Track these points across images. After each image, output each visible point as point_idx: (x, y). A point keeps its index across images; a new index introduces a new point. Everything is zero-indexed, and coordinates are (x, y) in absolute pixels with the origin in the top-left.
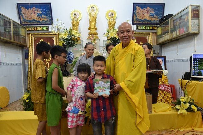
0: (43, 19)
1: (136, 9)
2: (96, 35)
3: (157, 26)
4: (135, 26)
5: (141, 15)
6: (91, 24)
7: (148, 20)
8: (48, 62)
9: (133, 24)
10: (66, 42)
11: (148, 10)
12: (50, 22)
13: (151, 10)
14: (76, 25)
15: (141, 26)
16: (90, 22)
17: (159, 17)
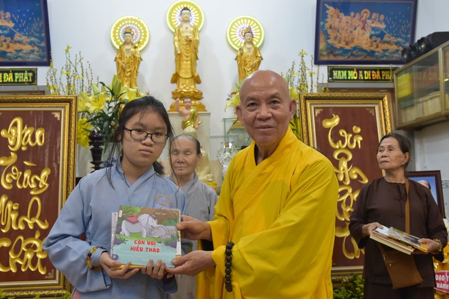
0: (18, 46)
1: (325, 16)
2: (199, 99)
3: (394, 69)
4: (324, 70)
5: (344, 34)
6: (180, 65)
7: (365, 51)
8: (38, 196)
9: (318, 62)
10: (101, 125)
11: (364, 19)
12: (43, 57)
13: (373, 17)
14: (128, 65)
15: (344, 70)
16: (179, 56)
17: (399, 39)
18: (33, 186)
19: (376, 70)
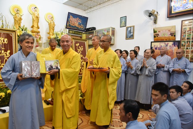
1: (69, 17)
5: (73, 22)
6: (34, 23)
7: (76, 27)
13: (79, 20)
15: (72, 31)
17: (84, 26)
18: (5, 55)
19: (78, 32)
